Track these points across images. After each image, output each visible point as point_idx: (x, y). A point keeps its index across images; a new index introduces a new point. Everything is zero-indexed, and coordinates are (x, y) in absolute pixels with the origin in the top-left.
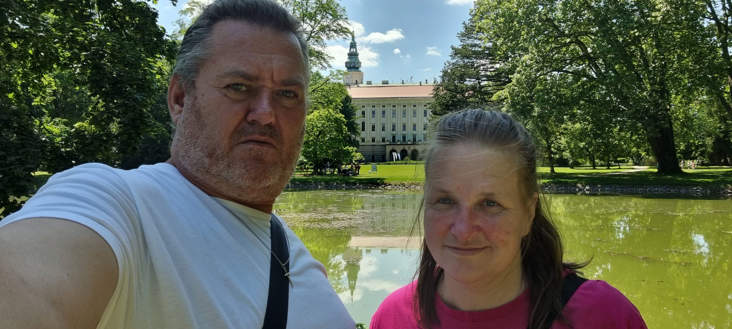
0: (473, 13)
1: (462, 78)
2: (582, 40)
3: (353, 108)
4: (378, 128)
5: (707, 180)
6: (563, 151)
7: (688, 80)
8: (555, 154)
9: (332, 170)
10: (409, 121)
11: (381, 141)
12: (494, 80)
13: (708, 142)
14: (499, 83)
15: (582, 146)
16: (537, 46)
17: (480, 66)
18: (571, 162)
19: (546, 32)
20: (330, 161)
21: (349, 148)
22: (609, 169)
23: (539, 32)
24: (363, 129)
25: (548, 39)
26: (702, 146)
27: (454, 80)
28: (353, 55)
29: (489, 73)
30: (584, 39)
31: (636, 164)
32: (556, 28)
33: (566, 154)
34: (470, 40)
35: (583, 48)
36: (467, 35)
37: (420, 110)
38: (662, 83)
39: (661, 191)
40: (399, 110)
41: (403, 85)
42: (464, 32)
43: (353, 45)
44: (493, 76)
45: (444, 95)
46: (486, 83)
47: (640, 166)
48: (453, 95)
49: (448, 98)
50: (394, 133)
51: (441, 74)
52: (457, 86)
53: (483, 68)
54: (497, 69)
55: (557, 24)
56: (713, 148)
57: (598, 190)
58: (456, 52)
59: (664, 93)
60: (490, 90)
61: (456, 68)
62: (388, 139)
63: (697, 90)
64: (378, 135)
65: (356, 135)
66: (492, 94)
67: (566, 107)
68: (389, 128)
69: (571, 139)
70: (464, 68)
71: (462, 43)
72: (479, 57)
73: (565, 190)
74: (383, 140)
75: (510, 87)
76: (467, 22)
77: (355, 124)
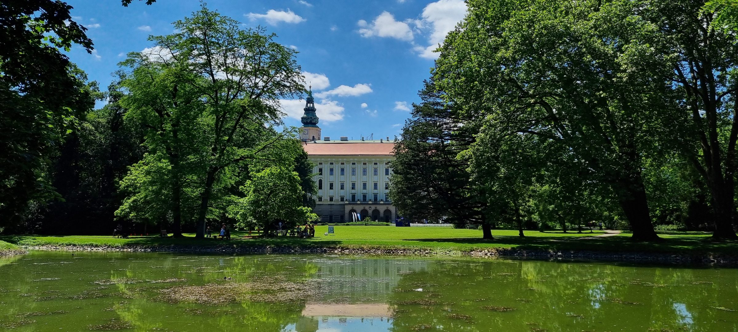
0: (434, 71)
1: (424, 137)
2: (547, 101)
3: (308, 165)
4: (337, 186)
5: (686, 247)
6: (533, 213)
7: (659, 143)
8: (524, 216)
9: (284, 231)
10: (370, 180)
11: (340, 200)
12: (458, 139)
13: (683, 207)
14: (463, 142)
15: (551, 209)
16: (500, 106)
17: (442, 125)
18: (540, 225)
19: (510, 92)
20: (283, 221)
21: (304, 208)
22: (580, 233)
23: (502, 92)
24: (320, 187)
25: (512, 99)
26: (676, 210)
27: (416, 138)
28: (310, 111)
29: (452, 132)
30: (548, 100)
31: (608, 228)
32: (520, 88)
33: (535, 217)
34: (431, 98)
35: (548, 109)
36: (428, 93)
37: (382, 168)
38: (631, 146)
39: (637, 258)
40: (359, 168)
41: (363, 142)
42: (426, 90)
43: (310, 100)
44: (456, 135)
45: (405, 154)
46: (449, 142)
47: (613, 230)
48: (415, 154)
49: (410, 157)
50: (353, 191)
51: (402, 132)
52: (419, 144)
53: (446, 127)
54: (460, 127)
55: (519, 84)
56: (688, 213)
57: (571, 257)
58: (417, 110)
59: (634, 156)
60: (454, 150)
61: (418, 126)
62: (348, 198)
63: (669, 153)
64: (337, 193)
65: (312, 194)
66: (456, 154)
67: (533, 168)
68: (348, 186)
69: (539, 201)
70: (426, 127)
71: (423, 101)
72: (441, 115)
73: (535, 255)
74: (342, 199)
75: (474, 146)
76: (428, 80)
77: (311, 181)
